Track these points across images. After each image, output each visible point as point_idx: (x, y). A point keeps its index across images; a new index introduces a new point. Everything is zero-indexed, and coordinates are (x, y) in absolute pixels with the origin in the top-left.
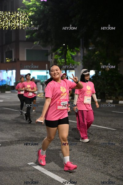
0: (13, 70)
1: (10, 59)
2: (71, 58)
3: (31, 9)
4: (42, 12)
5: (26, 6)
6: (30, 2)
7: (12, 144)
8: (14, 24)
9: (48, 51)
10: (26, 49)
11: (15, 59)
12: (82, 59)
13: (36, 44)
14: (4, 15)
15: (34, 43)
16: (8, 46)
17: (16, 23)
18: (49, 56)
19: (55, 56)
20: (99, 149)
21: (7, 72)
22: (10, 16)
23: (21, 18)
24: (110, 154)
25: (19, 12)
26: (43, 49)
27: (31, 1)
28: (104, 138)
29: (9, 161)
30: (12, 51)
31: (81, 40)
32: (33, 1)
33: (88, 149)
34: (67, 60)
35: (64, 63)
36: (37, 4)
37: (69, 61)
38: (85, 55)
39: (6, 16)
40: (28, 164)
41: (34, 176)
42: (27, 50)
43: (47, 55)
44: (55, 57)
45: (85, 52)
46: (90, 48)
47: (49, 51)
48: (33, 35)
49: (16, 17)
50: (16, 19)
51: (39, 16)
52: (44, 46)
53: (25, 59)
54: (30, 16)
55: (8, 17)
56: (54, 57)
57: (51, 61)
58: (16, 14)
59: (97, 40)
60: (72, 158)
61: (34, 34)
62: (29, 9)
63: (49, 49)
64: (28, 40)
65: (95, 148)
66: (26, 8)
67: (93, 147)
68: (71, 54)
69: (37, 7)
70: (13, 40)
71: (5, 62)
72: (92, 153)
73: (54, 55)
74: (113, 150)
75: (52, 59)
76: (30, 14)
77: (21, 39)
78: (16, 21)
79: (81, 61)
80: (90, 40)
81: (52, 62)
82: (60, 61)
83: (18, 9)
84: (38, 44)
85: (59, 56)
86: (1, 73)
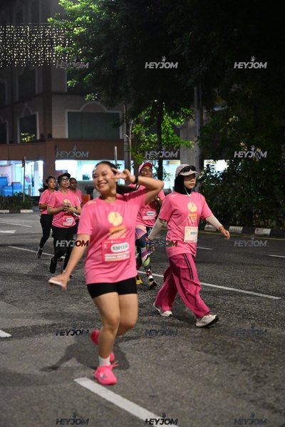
0: (38, 160)
1: (30, 135)
2: (171, 131)
3: (79, 19)
4: (105, 26)
5: (68, 13)
6: (76, 2)
7: (36, 334)
9: (118, 114)
10: (67, 111)
11: (41, 135)
12: (198, 134)
13: (90, 99)
15: (86, 97)
16: (26, 104)
18: (121, 128)
20: (243, 345)
21: (24, 166)
24: (268, 357)
26: (106, 111)
28: (252, 319)
30: (35, 116)
31: (195, 88)
33: (216, 344)
34: (163, 137)
35: (156, 143)
36: (94, 6)
37: (168, 139)
38: (204, 125)
40: (76, 380)
41: (89, 411)
42: (68, 113)
43: (117, 125)
44: (136, 128)
45: (204, 117)
46: (216, 109)
47: (121, 117)
48: (85, 79)
51: (96, 34)
52: (110, 104)
53: (67, 137)
54: (77, 35)
56: (133, 129)
57: (125, 140)
59: (233, 90)
60: (180, 366)
61: (87, 77)
62: (73, 20)
63: (120, 112)
64: (72, 92)
65: (233, 341)
66: (66, 17)
67: (228, 341)
68: (171, 123)
69: (92, 15)
70: (37, 93)
71: (19, 142)
72: (226, 356)
73: (133, 125)
74: (276, 346)
75: (128, 133)
76: (77, 31)
77: (55, 88)
79: (196, 139)
80: (216, 90)
81: (128, 142)
82: (146, 140)
83: (48, 20)
84: (96, 99)
85: (144, 128)
86: (10, 167)
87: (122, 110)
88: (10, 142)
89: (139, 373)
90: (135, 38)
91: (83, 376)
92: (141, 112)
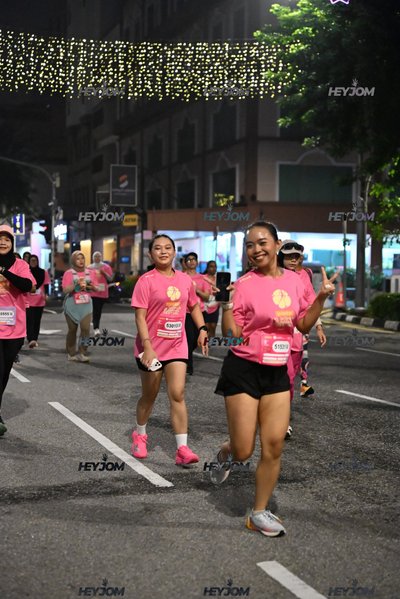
0: (236, 230)
1: (227, 197)
3: (298, 31)
5: (282, 24)
6: (294, 7)
8: (240, 82)
9: (350, 169)
10: (278, 163)
11: (242, 197)
13: (309, 146)
14: (210, 55)
15: (303, 142)
16: (222, 154)
17: (249, 78)
18: (354, 185)
19: (373, 187)
21: (215, 239)
22: (230, 58)
23: (265, 61)
25: (257, 44)
26: (333, 162)
27: (299, 5)
29: (192, 549)
30: (234, 170)
32: (304, 6)
36: (319, 13)
39: (217, 56)
40: (259, 564)
42: (281, 166)
43: (348, 183)
44: (375, 190)
47: (354, 170)
48: (303, 117)
49: (249, 59)
50: (248, 66)
52: (339, 153)
53: (277, 199)
54: (293, 55)
55: (222, 60)
56: (370, 190)
58: (249, 50)
61: (307, 114)
62: (289, 33)
63: (353, 165)
64: (286, 135)
66: (279, 30)
69: (316, 25)
70: (238, 137)
71: (211, 205)
73: (371, 184)
75: (363, 195)
76: (293, 49)
77: (262, 131)
78: (248, 73)
82: (390, 205)
83: (255, 34)
84: (317, 145)
85: (388, 188)
86: (197, 241)
87: (355, 161)
88: (200, 206)
89: (358, 560)
90: (377, 57)
91: (271, 559)
92: (382, 165)
